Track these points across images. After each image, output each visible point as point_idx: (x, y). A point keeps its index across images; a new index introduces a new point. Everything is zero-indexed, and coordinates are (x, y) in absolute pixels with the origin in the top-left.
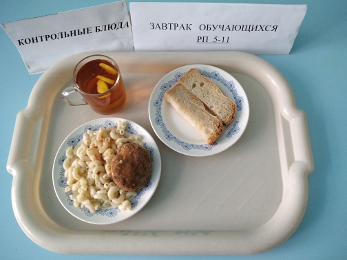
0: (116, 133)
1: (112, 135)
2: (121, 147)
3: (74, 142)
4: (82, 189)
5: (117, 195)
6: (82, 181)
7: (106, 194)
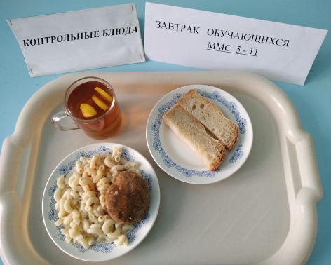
0: (112, 161)
1: (107, 162)
2: (116, 176)
3: (65, 171)
4: (75, 223)
5: (113, 229)
6: (74, 214)
7: (101, 228)
